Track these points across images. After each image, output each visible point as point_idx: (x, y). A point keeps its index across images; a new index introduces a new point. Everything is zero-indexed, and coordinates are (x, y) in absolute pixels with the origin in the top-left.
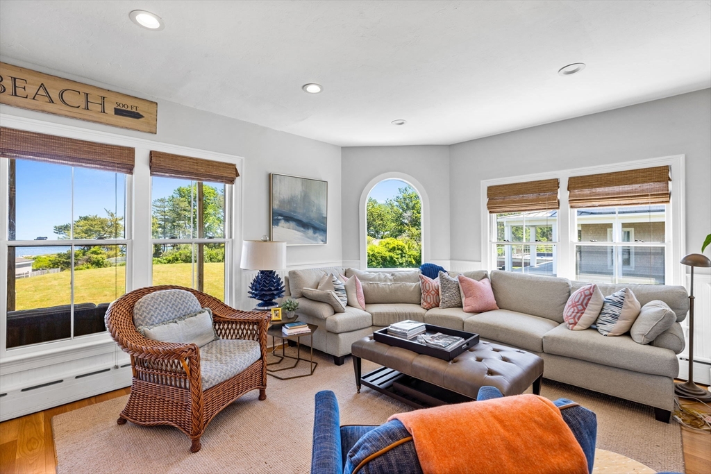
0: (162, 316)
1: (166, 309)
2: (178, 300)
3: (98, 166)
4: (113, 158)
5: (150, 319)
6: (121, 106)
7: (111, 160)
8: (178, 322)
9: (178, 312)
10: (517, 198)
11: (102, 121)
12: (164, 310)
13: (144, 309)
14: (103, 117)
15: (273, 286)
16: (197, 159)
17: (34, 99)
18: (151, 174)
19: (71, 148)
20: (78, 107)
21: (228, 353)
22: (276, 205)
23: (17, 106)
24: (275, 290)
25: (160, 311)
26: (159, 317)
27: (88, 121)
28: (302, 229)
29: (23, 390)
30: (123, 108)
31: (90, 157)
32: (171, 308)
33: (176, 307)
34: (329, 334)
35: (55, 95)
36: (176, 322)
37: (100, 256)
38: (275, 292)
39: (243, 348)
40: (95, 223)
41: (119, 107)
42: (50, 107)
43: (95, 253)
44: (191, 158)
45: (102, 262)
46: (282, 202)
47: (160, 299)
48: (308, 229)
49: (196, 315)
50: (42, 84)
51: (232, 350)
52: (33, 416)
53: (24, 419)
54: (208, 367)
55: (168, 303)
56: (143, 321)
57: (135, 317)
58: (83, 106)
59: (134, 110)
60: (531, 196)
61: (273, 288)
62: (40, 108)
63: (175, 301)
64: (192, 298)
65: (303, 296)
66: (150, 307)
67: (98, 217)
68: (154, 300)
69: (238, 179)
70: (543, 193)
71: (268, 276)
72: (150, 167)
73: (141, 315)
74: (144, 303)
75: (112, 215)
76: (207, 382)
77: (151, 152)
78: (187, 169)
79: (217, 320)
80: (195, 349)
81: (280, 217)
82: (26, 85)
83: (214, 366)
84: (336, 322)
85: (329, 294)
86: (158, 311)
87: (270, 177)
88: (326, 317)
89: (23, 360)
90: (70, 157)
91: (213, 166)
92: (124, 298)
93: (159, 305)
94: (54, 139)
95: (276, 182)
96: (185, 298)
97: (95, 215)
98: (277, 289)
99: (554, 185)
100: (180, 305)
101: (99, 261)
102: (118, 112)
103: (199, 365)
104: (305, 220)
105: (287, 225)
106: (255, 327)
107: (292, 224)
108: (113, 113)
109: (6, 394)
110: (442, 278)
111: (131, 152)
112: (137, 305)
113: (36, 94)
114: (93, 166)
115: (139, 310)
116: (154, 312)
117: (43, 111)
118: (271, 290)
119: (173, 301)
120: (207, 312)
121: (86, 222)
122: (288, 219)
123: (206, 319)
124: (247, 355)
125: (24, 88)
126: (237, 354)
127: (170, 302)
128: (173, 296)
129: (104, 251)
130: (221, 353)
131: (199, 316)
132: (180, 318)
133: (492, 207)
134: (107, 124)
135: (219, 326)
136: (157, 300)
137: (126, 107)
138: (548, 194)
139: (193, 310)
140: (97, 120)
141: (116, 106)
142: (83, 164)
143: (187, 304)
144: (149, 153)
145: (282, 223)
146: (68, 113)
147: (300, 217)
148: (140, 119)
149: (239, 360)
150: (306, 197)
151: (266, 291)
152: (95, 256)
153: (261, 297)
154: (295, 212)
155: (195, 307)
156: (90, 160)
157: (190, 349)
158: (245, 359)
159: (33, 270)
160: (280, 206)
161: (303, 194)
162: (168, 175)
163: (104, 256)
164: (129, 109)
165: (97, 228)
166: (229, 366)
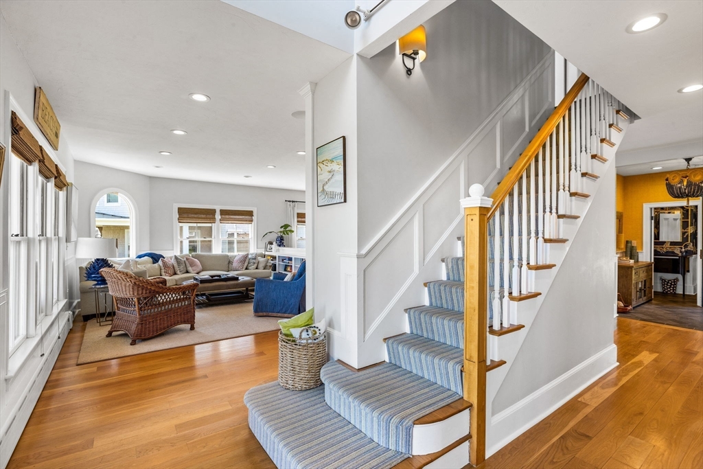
10: (196, 216)
60: (203, 216)
70: (208, 214)
99: (213, 212)
110: (163, 261)
133: (181, 219)
138: (211, 216)
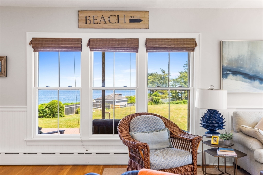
0: (142, 129)
1: (145, 125)
2: (152, 121)
3: (123, 50)
4: (129, 45)
5: (136, 129)
6: (132, 17)
7: (128, 46)
8: (150, 133)
9: (151, 128)
11: (124, 27)
12: (144, 125)
13: (134, 123)
14: (125, 25)
15: (215, 121)
16: (170, 39)
17: (100, 23)
18: (147, 51)
19: (112, 43)
20: (115, 23)
21: (170, 155)
22: (225, 64)
23: (95, 28)
24: (216, 123)
25: (142, 126)
26: (141, 129)
27: (119, 28)
28: (249, 80)
29: (97, 153)
30: (133, 18)
31: (119, 46)
32: (148, 125)
33: (151, 125)
34: (256, 163)
35: (106, 20)
36: (148, 133)
37: (157, 97)
38: (217, 125)
39: (180, 154)
40: (156, 77)
41: (131, 18)
42: (105, 26)
43: (155, 95)
44: (167, 39)
45: (158, 101)
46: (230, 61)
47: (142, 119)
48: (254, 80)
49: (160, 131)
50: (102, 16)
51: (173, 154)
52: (99, 166)
53: (96, 166)
54: (156, 159)
55: (146, 122)
56: (133, 129)
57: (130, 127)
58: (117, 22)
59: (138, 18)
61: (214, 122)
62: (102, 27)
63: (150, 122)
64: (160, 121)
65: (241, 131)
66: (137, 123)
67: (157, 73)
68: (140, 120)
69: (197, 48)
71: (212, 114)
72: (146, 47)
73: (133, 126)
74: (135, 120)
75: (164, 72)
76: (153, 166)
77: (146, 39)
78: (165, 46)
79: (172, 136)
80: (147, 146)
81: (228, 72)
82: (97, 18)
83: (159, 159)
84: (260, 154)
85: (256, 131)
86: (141, 126)
87: (221, 44)
88: (254, 148)
89: (96, 140)
90: (112, 48)
91: (180, 42)
92: (127, 117)
93: (142, 122)
94: (106, 40)
95: (225, 46)
96: (156, 121)
97: (155, 72)
98: (218, 123)
100: (152, 124)
101: (156, 100)
102: (131, 21)
103: (149, 155)
104: (251, 73)
105: (235, 77)
106: (191, 144)
107: (239, 77)
108: (129, 22)
109: (91, 153)
111: (137, 40)
112: (132, 121)
113: (101, 21)
114: (121, 50)
115: (132, 124)
116: (139, 126)
117: (103, 28)
118: (213, 123)
119: (149, 122)
120: (166, 131)
121: (151, 77)
122: (235, 73)
123: (165, 134)
124: (181, 159)
125: (97, 20)
126: (175, 157)
127: (147, 122)
128: (150, 119)
129: (160, 94)
130: (167, 154)
131: (162, 132)
132: (151, 131)
134: (127, 28)
135: (174, 140)
136: (141, 120)
137: (134, 17)
139: (160, 128)
140: (123, 27)
141: (130, 18)
142: (118, 50)
143: (156, 124)
144: (145, 40)
145: (231, 76)
146: (111, 27)
147: (247, 71)
148: (141, 22)
149: (175, 160)
150: (252, 56)
151: (209, 123)
152: (155, 97)
153: (207, 127)
154: (242, 68)
155: (161, 127)
156: (120, 48)
157: (144, 145)
158: (179, 161)
159: (128, 104)
160: (228, 64)
161: (249, 54)
162: (155, 50)
163: (160, 98)
164: (136, 18)
165: (157, 81)
166: (168, 162)
